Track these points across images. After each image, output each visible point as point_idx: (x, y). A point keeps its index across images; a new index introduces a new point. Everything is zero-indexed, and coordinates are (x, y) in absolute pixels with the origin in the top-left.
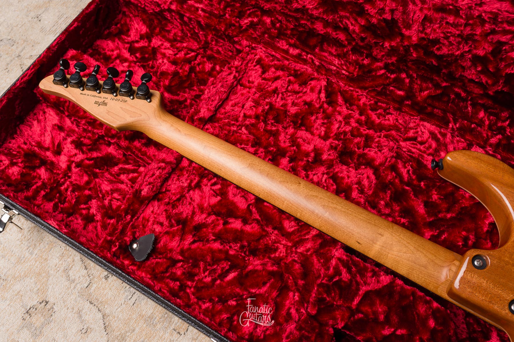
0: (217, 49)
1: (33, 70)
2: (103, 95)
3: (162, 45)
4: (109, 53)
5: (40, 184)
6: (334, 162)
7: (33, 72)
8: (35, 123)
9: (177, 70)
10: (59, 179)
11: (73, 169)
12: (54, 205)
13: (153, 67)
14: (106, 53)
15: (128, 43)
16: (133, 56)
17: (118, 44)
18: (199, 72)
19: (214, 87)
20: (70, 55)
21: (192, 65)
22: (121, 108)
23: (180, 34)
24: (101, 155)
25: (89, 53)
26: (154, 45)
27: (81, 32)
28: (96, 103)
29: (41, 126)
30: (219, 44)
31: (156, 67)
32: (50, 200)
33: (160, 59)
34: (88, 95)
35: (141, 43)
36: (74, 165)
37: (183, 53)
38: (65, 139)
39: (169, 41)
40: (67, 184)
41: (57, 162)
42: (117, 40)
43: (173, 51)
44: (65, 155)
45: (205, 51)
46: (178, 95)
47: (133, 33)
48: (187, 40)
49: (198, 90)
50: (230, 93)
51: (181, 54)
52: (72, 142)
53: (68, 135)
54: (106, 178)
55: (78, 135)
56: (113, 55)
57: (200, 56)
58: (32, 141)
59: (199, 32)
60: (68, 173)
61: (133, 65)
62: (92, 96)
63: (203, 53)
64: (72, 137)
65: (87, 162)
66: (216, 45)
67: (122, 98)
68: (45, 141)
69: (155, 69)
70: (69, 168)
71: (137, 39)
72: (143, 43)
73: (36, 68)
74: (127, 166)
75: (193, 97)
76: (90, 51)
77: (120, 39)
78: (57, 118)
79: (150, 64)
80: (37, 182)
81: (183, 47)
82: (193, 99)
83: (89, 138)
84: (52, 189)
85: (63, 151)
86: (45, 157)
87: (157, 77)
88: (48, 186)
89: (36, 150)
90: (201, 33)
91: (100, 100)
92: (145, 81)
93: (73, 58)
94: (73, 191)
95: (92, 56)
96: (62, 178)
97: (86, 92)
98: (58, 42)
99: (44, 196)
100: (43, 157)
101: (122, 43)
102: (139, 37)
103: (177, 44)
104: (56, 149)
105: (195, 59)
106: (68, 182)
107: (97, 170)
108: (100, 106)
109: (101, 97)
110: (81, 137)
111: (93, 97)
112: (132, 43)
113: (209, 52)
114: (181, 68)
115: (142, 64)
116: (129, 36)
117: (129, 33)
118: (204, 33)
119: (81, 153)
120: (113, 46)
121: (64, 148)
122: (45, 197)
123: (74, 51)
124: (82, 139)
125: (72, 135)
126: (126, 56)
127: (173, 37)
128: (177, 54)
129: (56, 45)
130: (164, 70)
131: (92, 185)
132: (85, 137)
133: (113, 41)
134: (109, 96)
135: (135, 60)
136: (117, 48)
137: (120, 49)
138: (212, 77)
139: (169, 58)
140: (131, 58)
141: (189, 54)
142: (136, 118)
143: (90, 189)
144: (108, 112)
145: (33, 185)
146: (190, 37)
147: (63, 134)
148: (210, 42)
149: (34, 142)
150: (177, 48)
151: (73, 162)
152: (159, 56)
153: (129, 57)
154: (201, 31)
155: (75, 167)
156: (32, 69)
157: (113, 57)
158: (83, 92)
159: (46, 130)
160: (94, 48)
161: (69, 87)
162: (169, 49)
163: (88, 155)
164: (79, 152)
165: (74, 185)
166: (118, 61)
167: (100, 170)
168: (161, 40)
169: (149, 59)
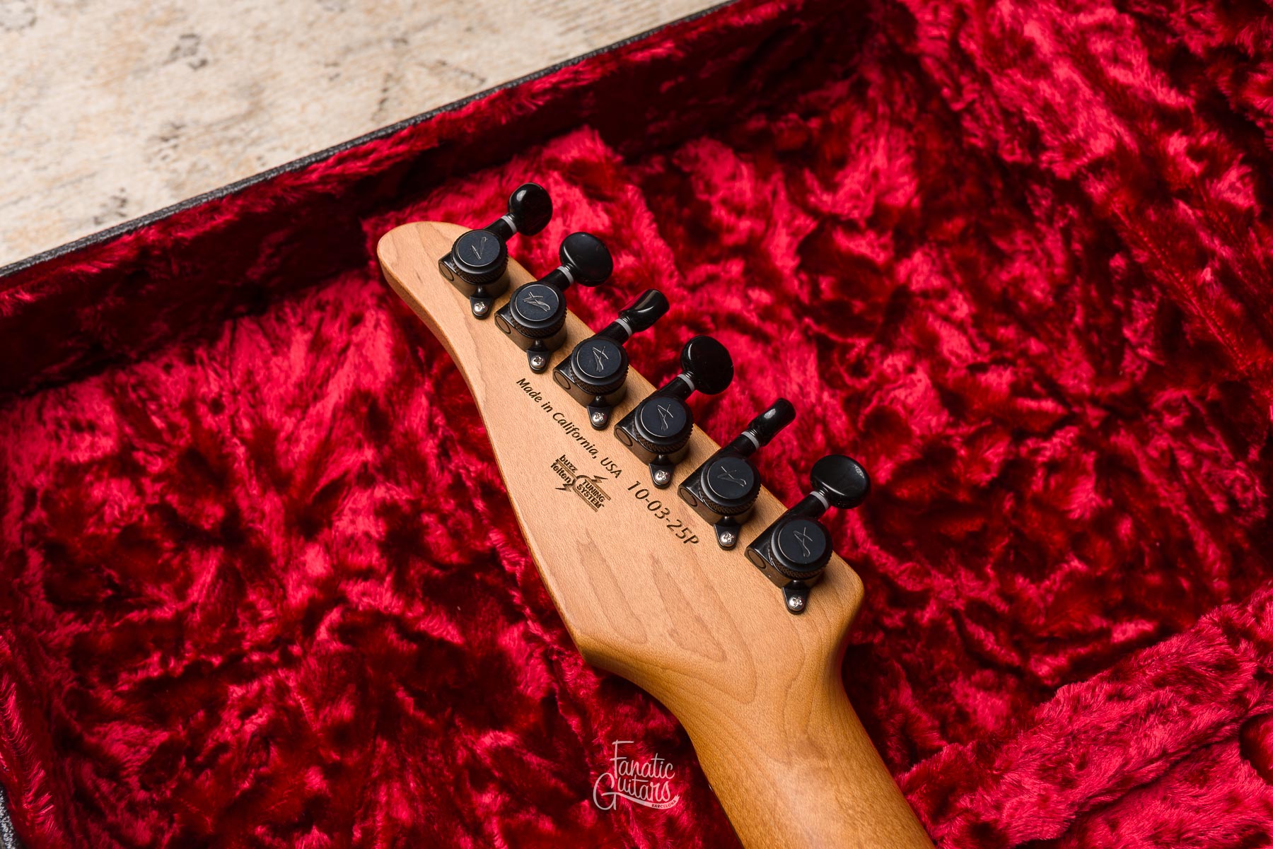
0: (1171, 450)
1: (401, 148)
2: (609, 443)
3: (942, 295)
4: (721, 213)
5: (166, 613)
7: (398, 155)
8: (300, 341)
9: (948, 438)
10: (246, 645)
11: (323, 634)
12: (163, 748)
13: (858, 369)
14: (707, 207)
15: (813, 212)
16: (804, 277)
17: (775, 194)
18: (1038, 502)
19: (1117, 697)
20: (575, 153)
21: (1023, 451)
22: (656, 561)
23: (1038, 293)
24: (457, 640)
25: (648, 170)
26: (909, 277)
27: (666, 86)
28: (562, 466)
29: (312, 369)
30: (1193, 440)
31: (873, 377)
32: (159, 718)
33: (904, 349)
34: (548, 408)
35: (863, 242)
36: (334, 615)
37: (1007, 376)
38: (366, 478)
39: (977, 293)
40: (263, 689)
41: (281, 562)
42: (777, 177)
43: (973, 346)
44: (327, 549)
45: (1108, 426)
46: (902, 555)
47: (852, 181)
48: (1058, 335)
49: (993, 586)
50: (1176, 763)
51: (1000, 376)
52: (384, 511)
53: (385, 471)
54: (424, 759)
55: (424, 490)
56: (731, 230)
57: (1071, 433)
58: (247, 416)
59: (1141, 345)
60: (292, 642)
61: (787, 314)
62: (562, 423)
63: (1095, 424)
64: (398, 484)
65: (392, 636)
66: (1176, 433)
67: (682, 511)
68: (292, 439)
69: (866, 381)
70: (311, 615)
71: (856, 214)
72: (870, 245)
73: (419, 145)
74: (533, 759)
75: (960, 605)
76: (656, 166)
77: (792, 180)
78: (389, 369)
79: (853, 346)
80: (159, 604)
81: (1024, 353)
82: (955, 614)
83: (456, 535)
84: (196, 671)
85: (330, 525)
86: (253, 509)
87: (853, 421)
88: (188, 645)
89: (235, 458)
90: (1146, 352)
91: (587, 466)
92: (829, 495)
93: (576, 174)
94: (265, 737)
95: (650, 190)
96: (259, 647)
97: (547, 385)
98: (559, 83)
99: (148, 682)
100: (243, 504)
101: (792, 199)
102: (868, 212)
103: (1005, 324)
104: (309, 500)
105: (1047, 435)
106: (269, 680)
107: (409, 702)
108: (571, 493)
109: (593, 452)
110: (430, 510)
111: (561, 430)
112: (829, 221)
113: (1124, 440)
114: (970, 441)
115: (822, 330)
116: (832, 187)
117: (841, 174)
118: (1162, 363)
119: (388, 579)
120: (749, 195)
121: (340, 516)
122: (150, 688)
123: (600, 147)
124: (427, 519)
125: (402, 475)
126: (779, 263)
127: (1005, 291)
128: (983, 368)
129: (545, 92)
130: (899, 408)
131: (353, 759)
132: (443, 519)
133: (762, 176)
134: (635, 469)
135: (805, 298)
136: (763, 212)
137: (770, 224)
138: (1081, 559)
139: (945, 364)
140: (796, 283)
141: (1036, 396)
142: (696, 657)
143: (332, 772)
144: (588, 549)
145: (141, 607)
146: (1077, 332)
147: (369, 454)
148: (1156, 405)
149: (252, 421)
150: (996, 345)
151: (339, 599)
152: (908, 336)
153: (787, 272)
154: (1151, 349)
155: (330, 630)
156: (402, 141)
157: (729, 240)
158: (537, 382)
159: (319, 396)
160: (676, 161)
161: (492, 321)
162: (960, 326)
163: (409, 605)
164: (389, 569)
165: (286, 710)
166: (736, 268)
167: (419, 705)
168: (945, 273)
169: (859, 326)
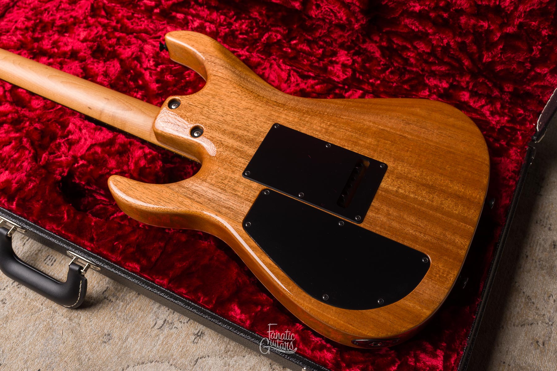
6: (87, 57)
